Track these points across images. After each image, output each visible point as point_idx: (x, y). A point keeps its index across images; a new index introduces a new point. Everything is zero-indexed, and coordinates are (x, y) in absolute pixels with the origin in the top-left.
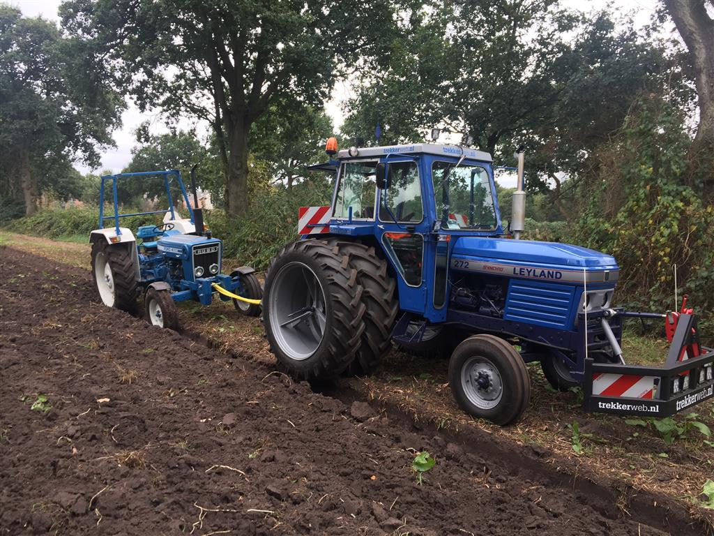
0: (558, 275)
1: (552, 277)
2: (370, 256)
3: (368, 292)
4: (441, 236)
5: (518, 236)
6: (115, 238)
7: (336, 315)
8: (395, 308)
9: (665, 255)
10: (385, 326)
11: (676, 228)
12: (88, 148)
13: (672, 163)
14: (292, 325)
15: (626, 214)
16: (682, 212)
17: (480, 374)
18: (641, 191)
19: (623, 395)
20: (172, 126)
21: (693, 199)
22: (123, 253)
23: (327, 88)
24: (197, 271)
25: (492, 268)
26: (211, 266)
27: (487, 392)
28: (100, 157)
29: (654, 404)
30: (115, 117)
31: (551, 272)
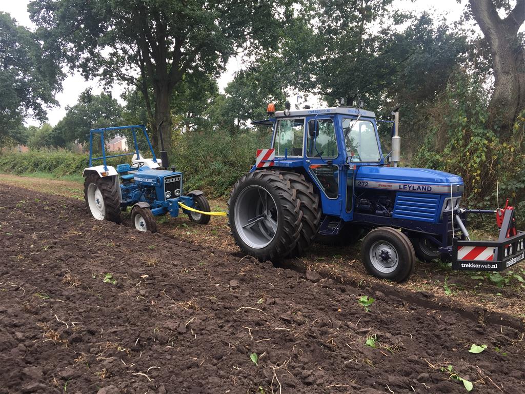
0: (429, 189)
1: (425, 190)
2: (302, 180)
3: (303, 203)
4: (351, 166)
5: (396, 165)
6: (105, 173)
7: (286, 218)
8: (320, 213)
9: (477, 176)
10: (314, 224)
11: (484, 158)
12: (37, 107)
13: (479, 115)
14: (249, 227)
15: (450, 149)
16: (488, 147)
17: (382, 251)
18: (460, 134)
19: (475, 259)
20: (108, 90)
21: (493, 138)
22: (110, 183)
23: (222, 62)
24: (167, 194)
25: (384, 186)
26: (176, 191)
27: (387, 262)
28: (46, 114)
29: (494, 263)
30: (57, 84)
31: (424, 187)
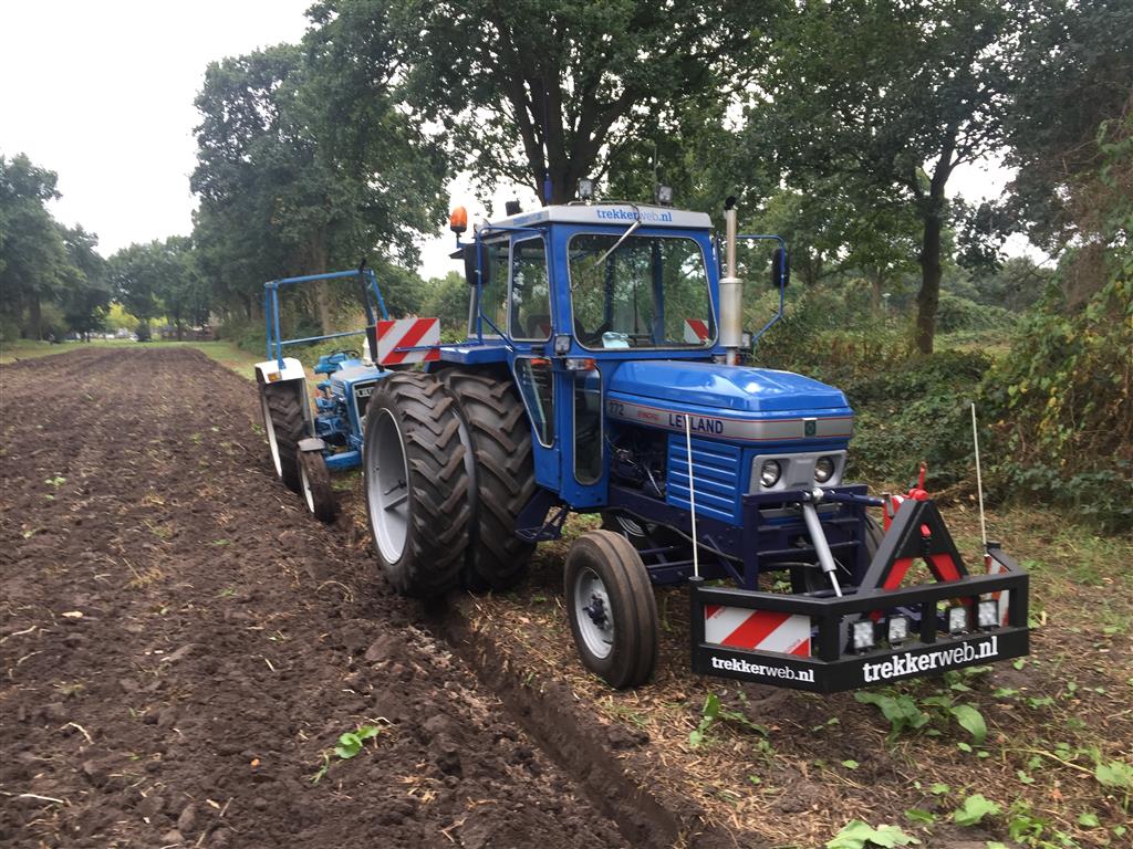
0: (719, 429)
1: (712, 430)
2: (493, 396)
4: (571, 361)
5: (731, 357)
6: (274, 375)
8: (529, 483)
10: (510, 512)
17: (594, 596)
25: (646, 415)
31: (710, 421)
